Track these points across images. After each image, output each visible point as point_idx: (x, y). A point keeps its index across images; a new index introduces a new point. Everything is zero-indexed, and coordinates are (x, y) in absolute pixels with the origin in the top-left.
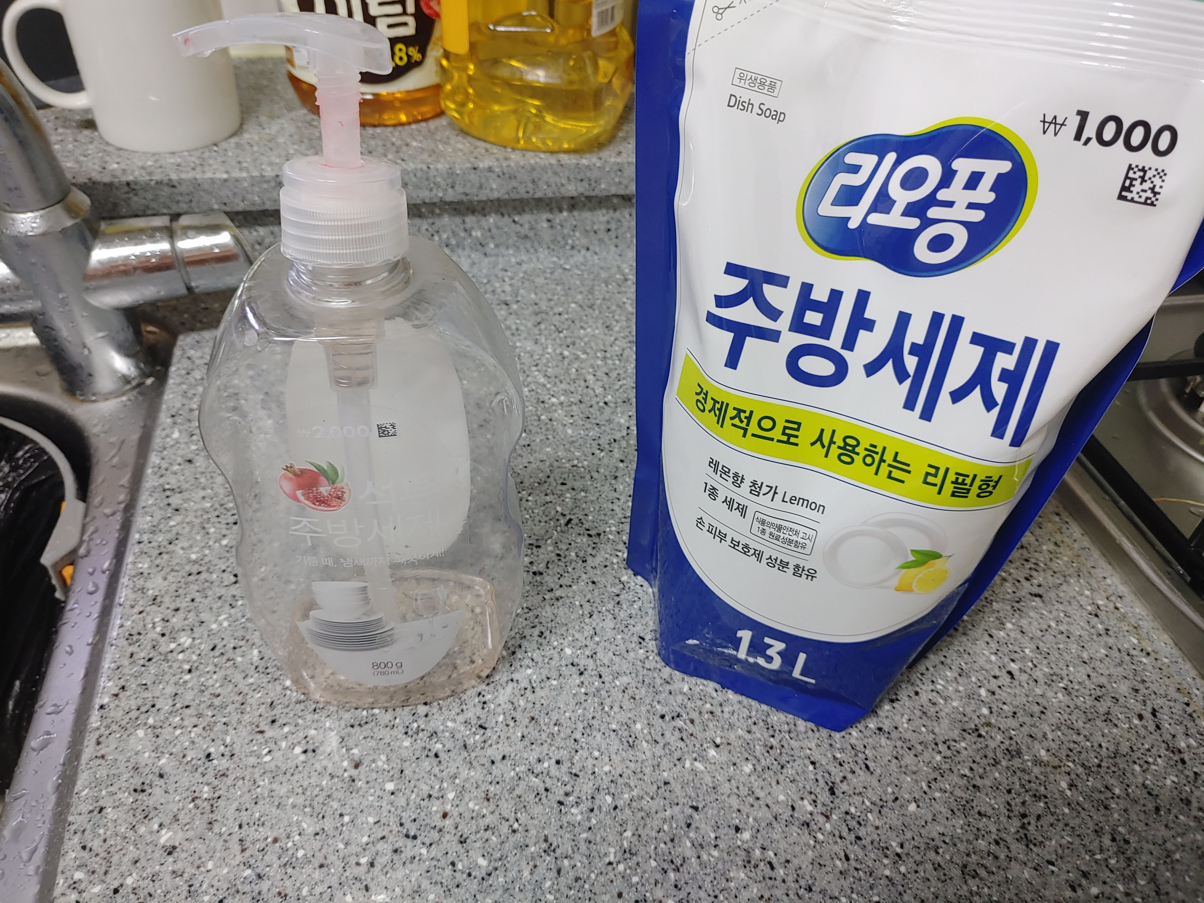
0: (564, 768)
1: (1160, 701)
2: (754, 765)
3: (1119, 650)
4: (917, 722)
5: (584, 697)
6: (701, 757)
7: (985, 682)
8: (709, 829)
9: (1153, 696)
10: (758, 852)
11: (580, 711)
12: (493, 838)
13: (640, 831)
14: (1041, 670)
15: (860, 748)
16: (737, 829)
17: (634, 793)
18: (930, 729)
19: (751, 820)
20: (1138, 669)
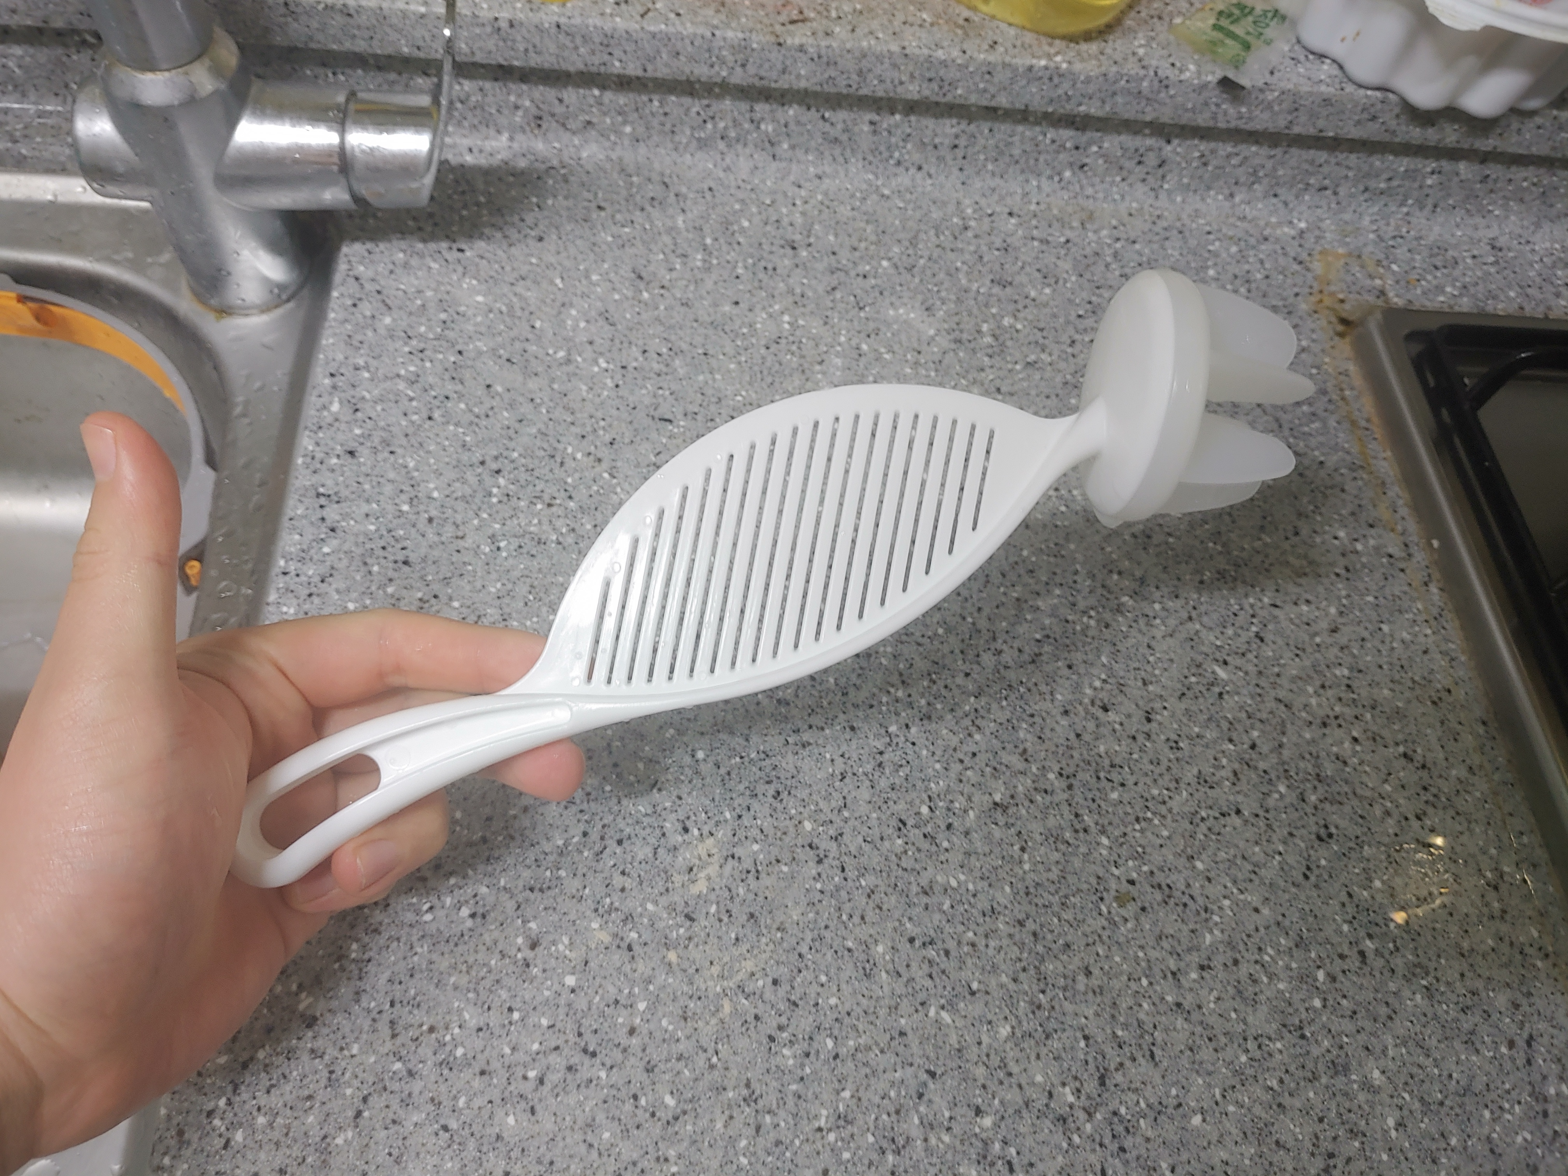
0: (782, 991)
1: (1542, 1026)
2: (1013, 1028)
3: (1512, 944)
4: (1228, 1004)
5: (818, 896)
6: (949, 1006)
7: (1327, 961)
8: (944, 1104)
9: (1536, 1016)
10: (997, 1146)
11: (811, 915)
12: (686, 1072)
13: (861, 1094)
14: (1403, 956)
15: (1149, 1027)
16: (978, 1112)
17: (861, 1041)
18: (1242, 1016)
19: (996, 1102)
20: (1528, 975)
